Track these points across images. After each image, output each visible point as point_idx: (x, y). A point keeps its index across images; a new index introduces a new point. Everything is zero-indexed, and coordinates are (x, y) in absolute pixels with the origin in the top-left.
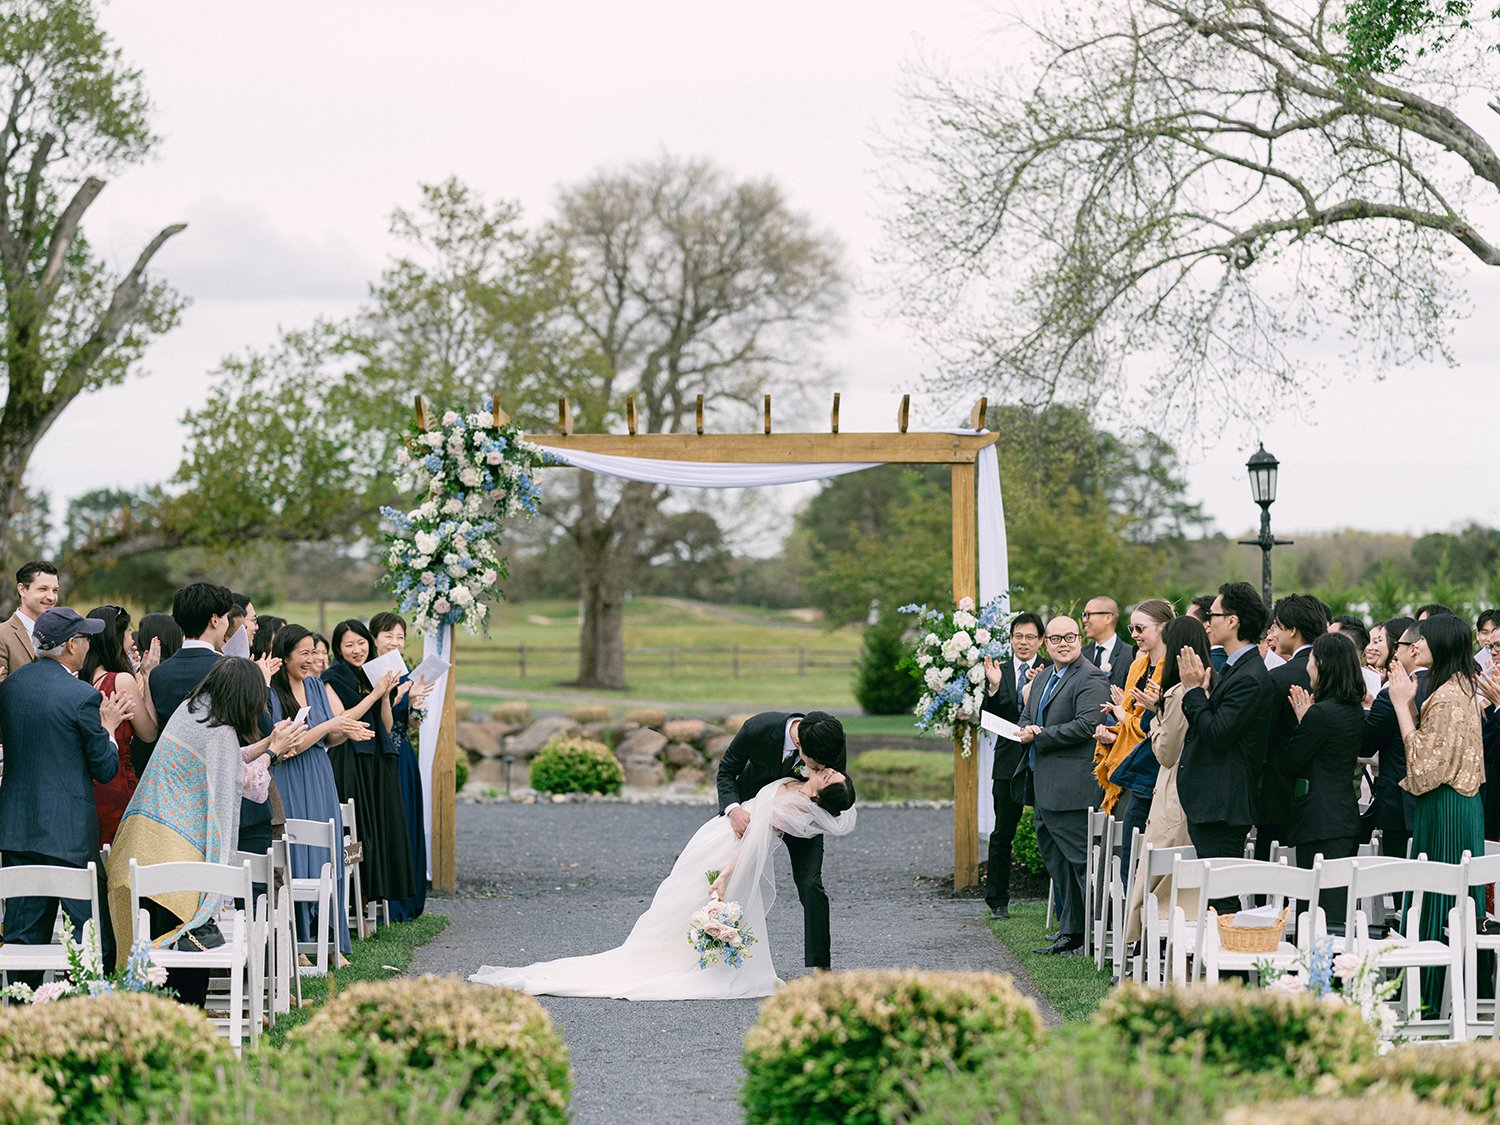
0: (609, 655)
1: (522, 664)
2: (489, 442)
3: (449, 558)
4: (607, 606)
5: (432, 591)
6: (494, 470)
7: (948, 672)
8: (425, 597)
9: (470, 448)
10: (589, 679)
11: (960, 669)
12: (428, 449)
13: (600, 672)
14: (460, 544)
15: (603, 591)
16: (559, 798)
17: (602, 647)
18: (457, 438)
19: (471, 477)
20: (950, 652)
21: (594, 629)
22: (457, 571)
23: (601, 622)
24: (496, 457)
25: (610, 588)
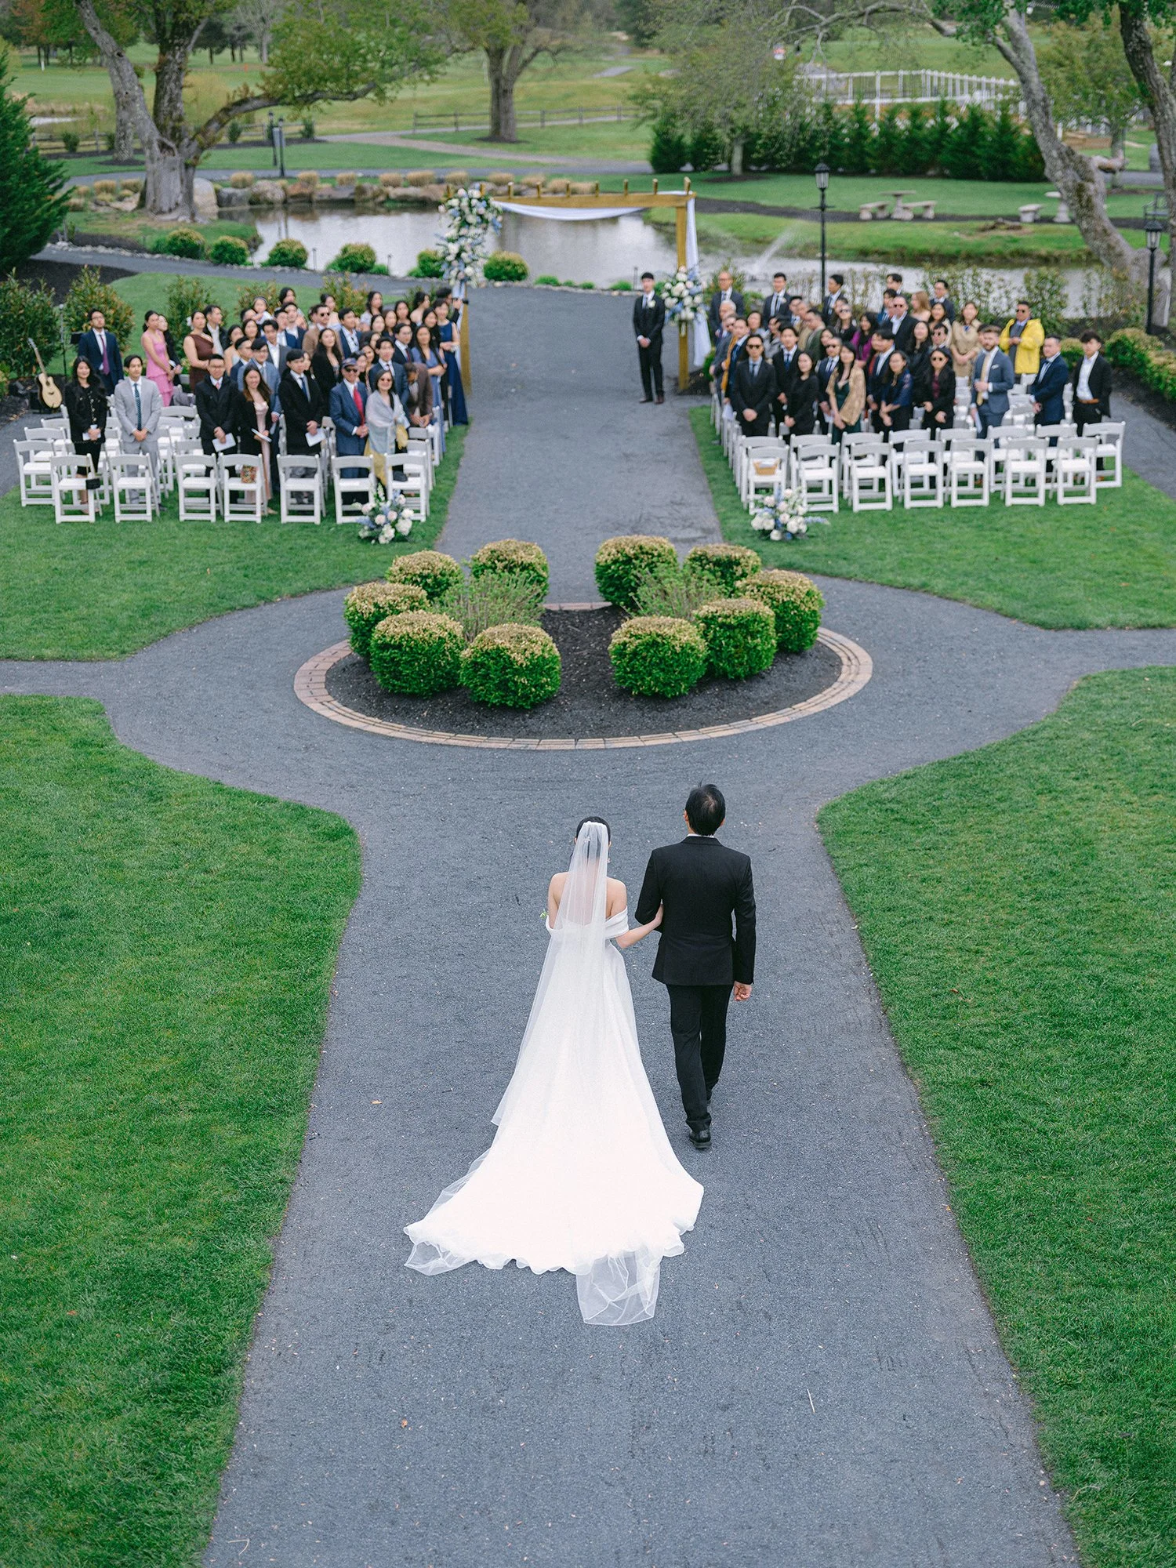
0: (507, 121)
1: (456, 124)
2: (479, 204)
3: (463, 255)
4: (505, 91)
5: (456, 269)
6: (481, 216)
7: (675, 300)
8: (454, 273)
9: (470, 206)
10: (499, 133)
11: (680, 299)
12: (451, 207)
13: (502, 131)
14: (468, 248)
15: (502, 82)
16: (498, 284)
17: (503, 117)
18: (465, 203)
19: (471, 219)
20: (676, 293)
21: (498, 105)
22: (468, 260)
23: (502, 101)
24: (482, 210)
25: (507, 80)
